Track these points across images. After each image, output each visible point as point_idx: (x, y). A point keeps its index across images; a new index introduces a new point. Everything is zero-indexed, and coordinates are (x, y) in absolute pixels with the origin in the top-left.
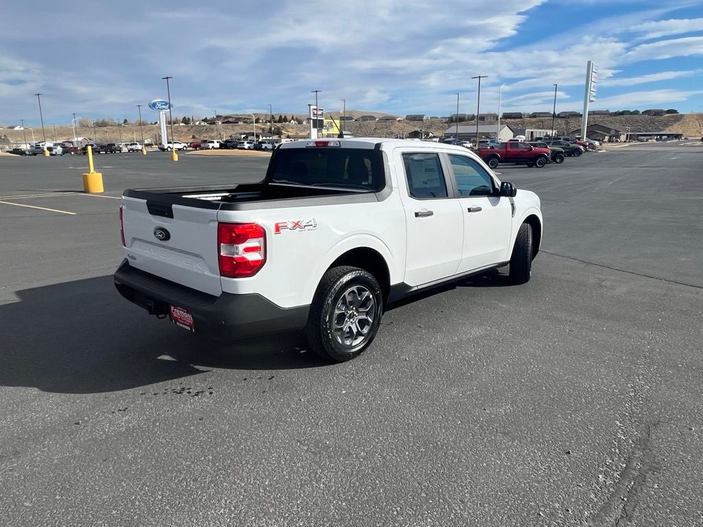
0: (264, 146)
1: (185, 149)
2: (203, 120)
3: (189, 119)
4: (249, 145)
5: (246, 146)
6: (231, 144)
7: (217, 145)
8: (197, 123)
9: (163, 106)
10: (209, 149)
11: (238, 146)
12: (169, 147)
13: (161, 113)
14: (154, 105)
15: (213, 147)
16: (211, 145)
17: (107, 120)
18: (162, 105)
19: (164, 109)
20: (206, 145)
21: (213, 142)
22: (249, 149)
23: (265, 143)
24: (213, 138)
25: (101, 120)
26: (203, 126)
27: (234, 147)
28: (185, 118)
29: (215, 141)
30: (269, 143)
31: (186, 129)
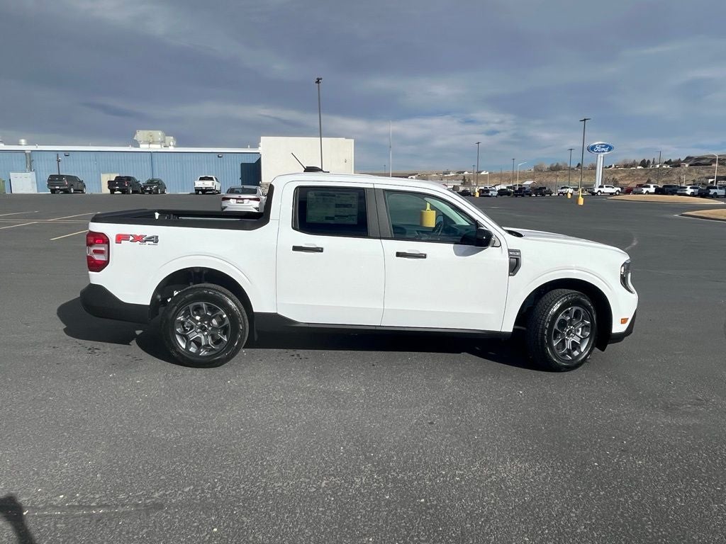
0: (712, 192)
1: (617, 193)
2: (666, 163)
3: (649, 161)
4: (692, 190)
5: (689, 191)
6: (670, 189)
7: (652, 189)
8: (658, 166)
9: (603, 149)
10: (642, 194)
11: (678, 192)
12: (600, 191)
13: (599, 156)
14: (593, 148)
15: (647, 192)
16: (645, 190)
17: (560, 164)
18: (602, 147)
19: (603, 151)
20: (639, 190)
21: (649, 187)
22: (693, 195)
23: (715, 188)
24: (649, 181)
25: (555, 165)
26: (664, 169)
27: (673, 193)
28: (644, 160)
29: (652, 186)
30: (720, 188)
31: (642, 173)
